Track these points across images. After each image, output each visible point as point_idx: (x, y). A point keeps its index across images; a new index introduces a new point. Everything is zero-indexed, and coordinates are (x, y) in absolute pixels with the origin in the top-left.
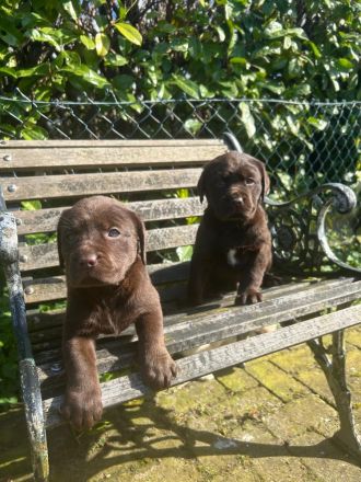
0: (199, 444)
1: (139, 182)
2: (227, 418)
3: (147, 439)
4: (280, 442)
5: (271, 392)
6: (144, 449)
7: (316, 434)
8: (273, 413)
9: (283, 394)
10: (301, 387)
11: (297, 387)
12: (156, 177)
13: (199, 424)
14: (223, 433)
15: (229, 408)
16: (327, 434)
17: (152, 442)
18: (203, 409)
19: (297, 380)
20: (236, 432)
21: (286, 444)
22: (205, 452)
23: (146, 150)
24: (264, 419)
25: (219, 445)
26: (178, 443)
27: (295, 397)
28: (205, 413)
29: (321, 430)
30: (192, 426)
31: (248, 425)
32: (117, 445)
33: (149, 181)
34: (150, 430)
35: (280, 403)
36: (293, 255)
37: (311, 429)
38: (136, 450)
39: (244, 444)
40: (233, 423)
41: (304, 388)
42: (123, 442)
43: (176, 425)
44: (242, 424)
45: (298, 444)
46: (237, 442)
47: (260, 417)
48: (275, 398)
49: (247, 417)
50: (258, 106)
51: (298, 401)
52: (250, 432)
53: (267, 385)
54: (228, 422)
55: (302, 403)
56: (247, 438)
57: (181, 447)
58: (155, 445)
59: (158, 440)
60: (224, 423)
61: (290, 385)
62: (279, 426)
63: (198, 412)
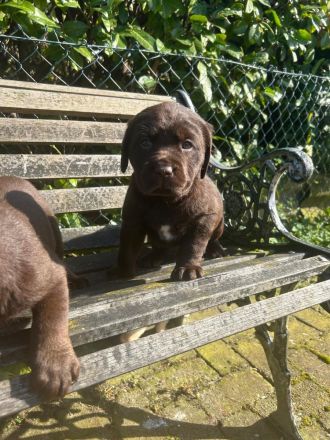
0: (127, 423)
1: (79, 133)
2: (160, 392)
3: (71, 416)
4: (213, 422)
5: (208, 363)
6: (65, 428)
7: (251, 414)
8: (209, 387)
9: (220, 367)
10: (239, 359)
11: (235, 359)
12: (98, 130)
13: (130, 399)
14: (154, 411)
15: (164, 381)
16: (263, 413)
17: (76, 419)
18: (136, 381)
19: (236, 352)
20: (167, 409)
21: (220, 424)
22: (132, 432)
23: (88, 98)
24: (198, 395)
25: (149, 425)
26: (104, 422)
27: (233, 370)
28: (138, 386)
29: (257, 408)
30: (122, 402)
31: (182, 401)
32: (36, 422)
33: (89, 133)
34: (76, 406)
35: (216, 377)
36: (240, 224)
37: (247, 408)
38: (57, 429)
39: (176, 423)
40: (166, 399)
41: (242, 360)
42: (44, 418)
43: (104, 399)
44: (175, 400)
45: (232, 424)
46: (168, 421)
47: (195, 392)
48: (212, 371)
49: (182, 392)
50: (216, 70)
51: (235, 375)
52: (183, 409)
53: (205, 355)
54: (161, 397)
55: (239, 377)
56: (179, 416)
57: (107, 426)
58: (79, 424)
59: (82, 417)
60: (157, 399)
61: (228, 357)
62: (213, 402)
63: (131, 385)
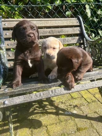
0: (60, 112)
1: (46, 32)
2: (70, 105)
3: (46, 108)
4: (85, 115)
5: (85, 99)
6: (45, 111)
7: (97, 114)
8: (84, 106)
9: (89, 100)
10: (95, 99)
11: (94, 99)
12: (52, 31)
13: (62, 106)
14: (68, 110)
15: (71, 103)
16: (100, 114)
18: (63, 102)
19: (94, 97)
20: (72, 110)
21: (86, 115)
22: (62, 114)
23: (49, 21)
24: (81, 107)
25: (66, 113)
26: (54, 111)
27: (93, 102)
28: (64, 103)
29: (99, 113)
30: (59, 106)
31: (76, 108)
32: (37, 109)
33: (50, 32)
34: (47, 106)
35: (87, 103)
37: (95, 112)
38: (42, 111)
39: (74, 114)
40: (71, 107)
41: (96, 99)
42: (39, 108)
43: (55, 105)
44: (74, 108)
45: (90, 116)
46: (72, 113)
47: (80, 106)
48: (86, 101)
49: (76, 106)
51: (93, 103)
52: (76, 110)
53: (84, 97)
54: (70, 106)
55: (94, 104)
56: (75, 112)
57: (55, 112)
58: (48, 110)
59: (49, 109)
60: (69, 107)
61: (92, 98)
62: (85, 110)
63: (62, 103)
